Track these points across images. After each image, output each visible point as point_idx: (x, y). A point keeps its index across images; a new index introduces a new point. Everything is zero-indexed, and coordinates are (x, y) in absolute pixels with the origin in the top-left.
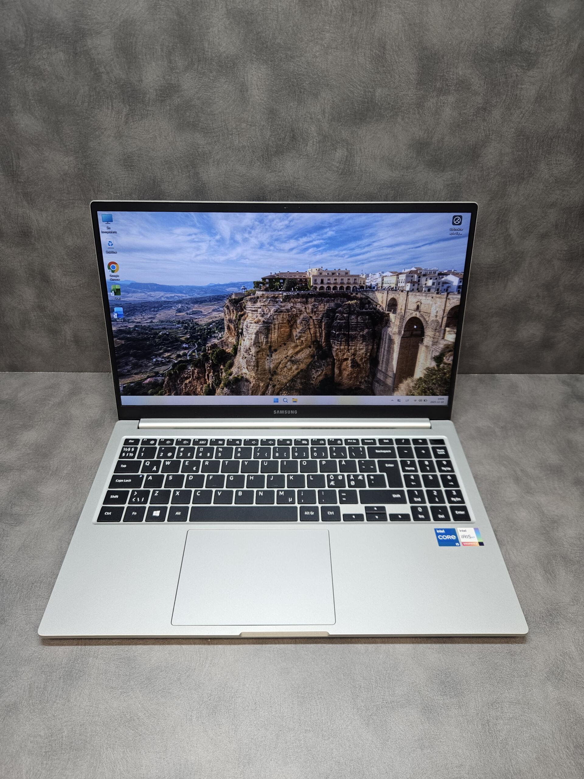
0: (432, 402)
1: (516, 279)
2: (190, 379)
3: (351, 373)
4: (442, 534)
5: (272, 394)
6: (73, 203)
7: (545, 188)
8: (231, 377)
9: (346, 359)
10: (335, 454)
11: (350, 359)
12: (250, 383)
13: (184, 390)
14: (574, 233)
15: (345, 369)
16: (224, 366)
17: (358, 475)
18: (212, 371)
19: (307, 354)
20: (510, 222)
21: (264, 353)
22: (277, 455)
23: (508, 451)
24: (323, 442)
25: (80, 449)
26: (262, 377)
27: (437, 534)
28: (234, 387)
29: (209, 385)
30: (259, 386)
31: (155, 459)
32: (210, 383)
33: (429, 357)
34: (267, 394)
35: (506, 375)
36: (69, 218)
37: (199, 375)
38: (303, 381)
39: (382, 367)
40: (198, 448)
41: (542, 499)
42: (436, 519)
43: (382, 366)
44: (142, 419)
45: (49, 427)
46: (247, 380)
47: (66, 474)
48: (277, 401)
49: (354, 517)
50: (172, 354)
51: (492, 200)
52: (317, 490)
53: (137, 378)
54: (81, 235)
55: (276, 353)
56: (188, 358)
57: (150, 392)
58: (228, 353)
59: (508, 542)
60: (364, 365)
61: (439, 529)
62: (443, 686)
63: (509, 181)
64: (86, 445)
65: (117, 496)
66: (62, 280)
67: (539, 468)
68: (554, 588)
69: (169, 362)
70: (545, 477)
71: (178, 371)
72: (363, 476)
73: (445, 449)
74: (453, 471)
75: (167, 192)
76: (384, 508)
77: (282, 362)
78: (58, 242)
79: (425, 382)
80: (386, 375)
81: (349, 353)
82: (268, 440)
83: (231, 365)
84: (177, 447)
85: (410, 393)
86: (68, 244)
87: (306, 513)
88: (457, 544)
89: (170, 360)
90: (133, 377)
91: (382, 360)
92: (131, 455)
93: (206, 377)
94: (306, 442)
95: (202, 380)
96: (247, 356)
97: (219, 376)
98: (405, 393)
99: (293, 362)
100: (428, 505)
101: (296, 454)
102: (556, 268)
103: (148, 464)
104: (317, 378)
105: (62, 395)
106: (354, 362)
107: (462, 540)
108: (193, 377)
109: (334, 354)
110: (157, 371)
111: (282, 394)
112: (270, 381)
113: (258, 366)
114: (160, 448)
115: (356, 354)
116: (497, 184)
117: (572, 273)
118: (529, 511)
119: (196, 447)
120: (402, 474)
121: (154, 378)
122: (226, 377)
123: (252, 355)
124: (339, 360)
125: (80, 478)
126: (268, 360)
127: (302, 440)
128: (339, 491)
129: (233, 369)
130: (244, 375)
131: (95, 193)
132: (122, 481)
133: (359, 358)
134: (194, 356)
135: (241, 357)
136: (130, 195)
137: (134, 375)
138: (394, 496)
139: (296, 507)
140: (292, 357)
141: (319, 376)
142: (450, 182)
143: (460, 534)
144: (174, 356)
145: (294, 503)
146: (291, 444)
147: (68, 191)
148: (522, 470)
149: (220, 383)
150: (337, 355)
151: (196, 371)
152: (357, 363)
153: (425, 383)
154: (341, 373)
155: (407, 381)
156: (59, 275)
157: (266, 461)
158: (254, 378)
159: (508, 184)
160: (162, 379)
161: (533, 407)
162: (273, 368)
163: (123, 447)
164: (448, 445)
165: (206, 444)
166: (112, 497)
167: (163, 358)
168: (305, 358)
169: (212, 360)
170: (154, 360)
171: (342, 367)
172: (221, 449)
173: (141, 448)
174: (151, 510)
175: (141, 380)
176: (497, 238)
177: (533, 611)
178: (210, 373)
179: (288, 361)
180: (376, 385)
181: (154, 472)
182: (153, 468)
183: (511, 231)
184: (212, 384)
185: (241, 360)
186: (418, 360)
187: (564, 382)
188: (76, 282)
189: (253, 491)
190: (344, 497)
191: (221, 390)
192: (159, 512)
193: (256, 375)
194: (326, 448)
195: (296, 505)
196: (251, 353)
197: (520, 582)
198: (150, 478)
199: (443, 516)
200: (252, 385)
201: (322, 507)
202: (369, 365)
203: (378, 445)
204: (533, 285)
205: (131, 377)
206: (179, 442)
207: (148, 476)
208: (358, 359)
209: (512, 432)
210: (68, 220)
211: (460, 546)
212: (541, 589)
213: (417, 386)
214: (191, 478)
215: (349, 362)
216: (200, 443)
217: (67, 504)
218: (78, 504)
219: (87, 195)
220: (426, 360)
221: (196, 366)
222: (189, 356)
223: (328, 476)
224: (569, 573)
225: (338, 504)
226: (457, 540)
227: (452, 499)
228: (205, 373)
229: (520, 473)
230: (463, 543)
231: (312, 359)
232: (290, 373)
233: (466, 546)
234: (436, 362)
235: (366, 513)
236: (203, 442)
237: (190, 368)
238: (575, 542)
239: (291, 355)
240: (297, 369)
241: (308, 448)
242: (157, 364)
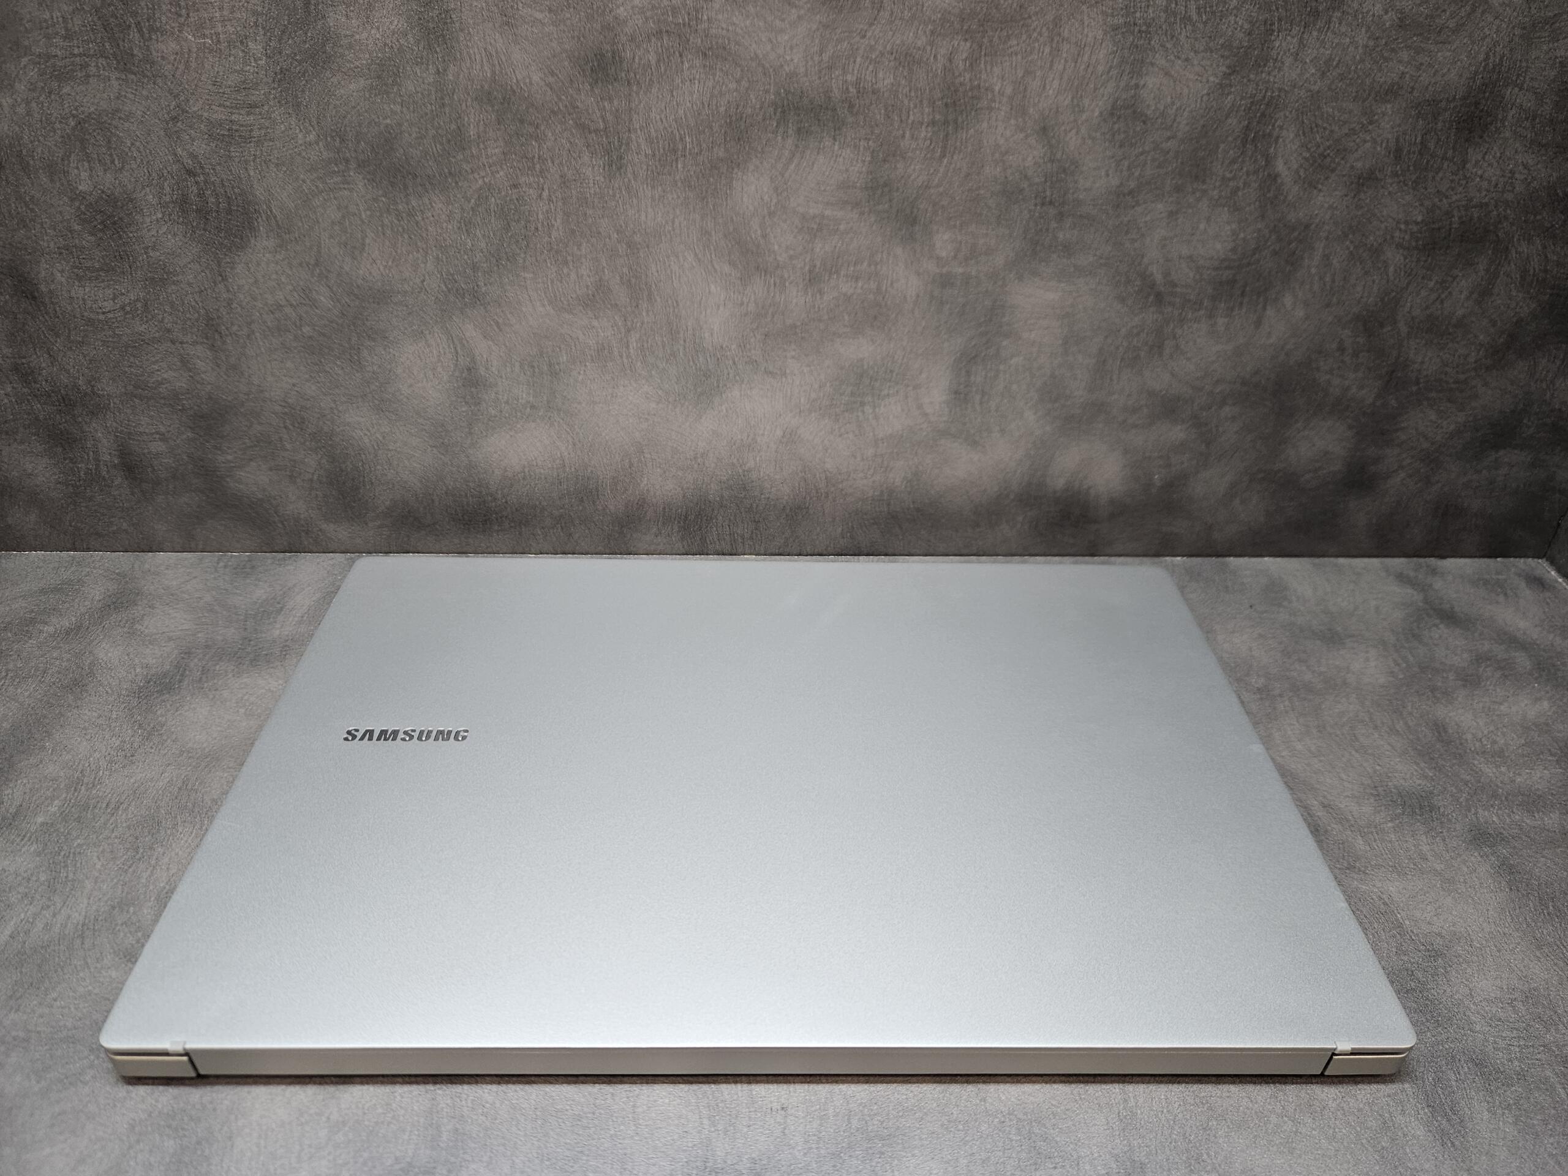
1: (1288, 300)
6: (84, 66)
7: (1371, 43)
14: (1440, 175)
20: (1278, 137)
25: (97, 755)
35: (1253, 560)
36: (76, 109)
41: (1393, 888)
45: (27, 694)
47: (42, 824)
51: (1230, 74)
54: (113, 162)
63: (1280, 20)
64: (118, 743)
66: (73, 294)
67: (1372, 800)
70: (1390, 825)
75: (346, 36)
78: (52, 181)
86: (80, 188)
102: (1391, 269)
105: (83, 610)
116: (1246, 26)
117: (1431, 284)
125: (77, 837)
131: (142, 36)
136: (242, 42)
142: (1121, 21)
147: (67, 29)
156: (63, 280)
159: (1275, 27)
161: (1332, 638)
176: (1241, 185)
183: (1280, 166)
187: (1402, 578)
188: (114, 299)
204: (1330, 319)
209: (1287, 703)
210: (74, 116)
212: (1427, 1166)
217: (22, 916)
218: (54, 915)
219: (121, 43)
224: (1499, 1111)
238: (1502, 1015)
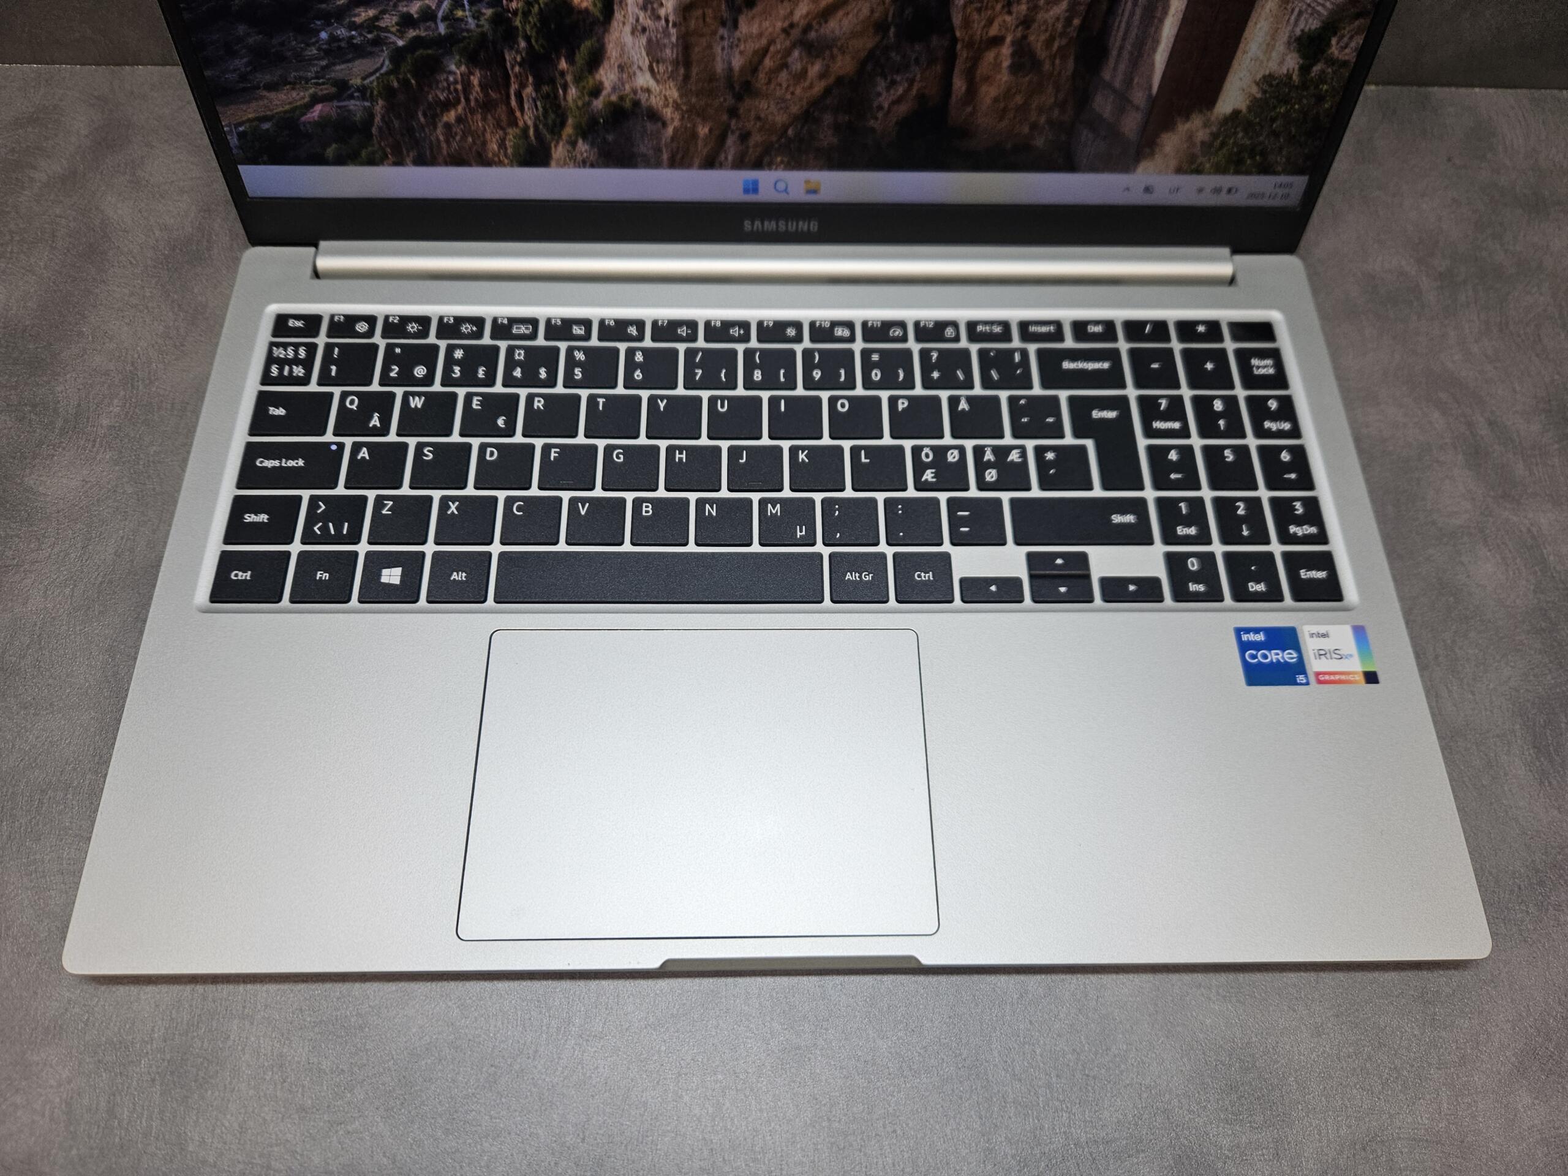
0: (1252, 195)
2: (460, 109)
3: (1008, 94)
4: (1257, 646)
5: (740, 164)
8: (598, 104)
9: (997, 41)
10: (936, 375)
11: (1009, 39)
12: (664, 125)
13: (444, 145)
15: (987, 79)
16: (571, 61)
17: (1009, 449)
18: (531, 79)
19: (861, 17)
21: (709, 12)
22: (758, 375)
23: (1456, 357)
24: (898, 332)
25: (143, 343)
26: (702, 103)
27: (1244, 647)
28: (610, 138)
29: (526, 129)
30: (694, 135)
31: (375, 387)
32: (530, 123)
33: (1283, 37)
34: (721, 166)
37: (487, 95)
38: (843, 118)
39: (1113, 72)
40: (510, 351)
41: (1545, 520)
42: (1241, 595)
43: (1115, 69)
44: (323, 244)
45: (42, 263)
46: (653, 115)
47: (109, 427)
48: (753, 187)
49: (993, 588)
50: (383, 12)
52: (880, 497)
53: (281, 100)
55: (750, 14)
56: (442, 29)
57: (330, 152)
58: (580, 12)
59: (1437, 657)
60: (1053, 64)
61: (1248, 631)
62: (1234, 1097)
64: (162, 328)
65: (263, 518)
67: (1543, 417)
68: (1556, 800)
69: (378, 42)
71: (415, 76)
72: (1023, 450)
73: (1276, 355)
74: (1296, 433)
76: (1084, 557)
77: (772, 49)
79: (1248, 126)
80: (1123, 101)
81: (1008, 18)
82: (727, 325)
83: (596, 59)
84: (443, 344)
85: (1189, 166)
87: (848, 576)
88: (1301, 678)
89: (378, 36)
90: (262, 98)
91: (1118, 44)
92: (298, 371)
93: (513, 103)
94: (846, 333)
95: (501, 111)
96: (648, 23)
97: (556, 97)
98: (1173, 163)
99: (813, 49)
100: (1218, 548)
101: (817, 374)
103: (352, 403)
104: (889, 111)
105: (72, 149)
106: (1022, 50)
107: (1315, 665)
108: (467, 100)
109: (957, 19)
110: (340, 76)
111: (770, 166)
112: (730, 118)
113: (688, 64)
114: (390, 348)
115: (1034, 21)
118: (1503, 559)
119: (503, 345)
120: (1142, 443)
121: (336, 103)
122: (580, 103)
123: (667, 21)
124: (970, 45)
125: (152, 444)
126: (722, 38)
127: (835, 324)
128: (950, 501)
129: (602, 71)
130: (643, 97)
132: (276, 463)
133: (1043, 38)
134: (461, 20)
135: (628, 29)
137: (265, 93)
138: (1117, 519)
139: (820, 556)
140: (807, 29)
141: (898, 101)
143: (1310, 645)
144: (389, 21)
145: (813, 544)
146: (798, 339)
148: (1491, 423)
149: (563, 124)
150: (967, 23)
151: (475, 81)
152: (1032, 54)
153: (1246, 131)
154: (972, 91)
155: (1188, 126)
157: (723, 398)
158: (677, 106)
160: (365, 108)
161: (1536, 205)
162: (742, 69)
163: (272, 344)
164: (1285, 342)
165: (533, 336)
166: (249, 518)
167: (353, 26)
168: (854, 35)
169: (528, 39)
170: (324, 35)
171: (979, 72)
172: (580, 356)
173: (329, 347)
174: (376, 563)
175: (294, 110)
177: (1494, 871)
178: (523, 86)
179: (794, 46)
180: (1086, 135)
181: (375, 432)
182: (371, 417)
184: (536, 127)
185: (628, 39)
186: (1242, 46)
189: (686, 502)
190: (964, 521)
191: (569, 147)
192: (398, 571)
193: (681, 96)
194: (908, 353)
195: (819, 547)
196: (662, 12)
197: (1464, 782)
198: (364, 453)
199: (1261, 587)
200: (670, 130)
201: (895, 555)
202: (1071, 64)
203: (1069, 343)
205: (256, 99)
206: (450, 328)
207: (356, 447)
208: (1037, 40)
209: (1471, 293)
211: (1307, 684)
212: (1521, 804)
213: (1217, 143)
214: (492, 454)
215: (1006, 50)
216: (514, 331)
217: (121, 532)
220: (1269, 47)
221: (472, 59)
222: (444, 19)
223: (916, 451)
225: (947, 547)
226: (1300, 667)
227: (1293, 529)
228: (508, 85)
229: (1483, 430)
230: (1318, 674)
231: (877, 39)
232: (798, 91)
233: (1326, 686)
234: (1304, 56)
235: (1032, 577)
236: (523, 330)
237: (455, 68)
239: (803, 23)
240: (822, 76)
241: (850, 353)
242: (338, 51)
